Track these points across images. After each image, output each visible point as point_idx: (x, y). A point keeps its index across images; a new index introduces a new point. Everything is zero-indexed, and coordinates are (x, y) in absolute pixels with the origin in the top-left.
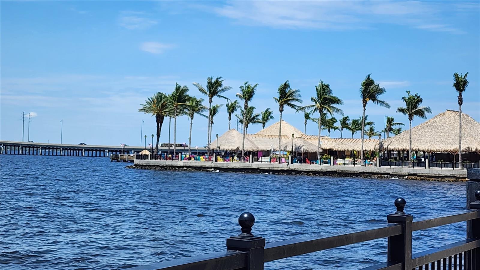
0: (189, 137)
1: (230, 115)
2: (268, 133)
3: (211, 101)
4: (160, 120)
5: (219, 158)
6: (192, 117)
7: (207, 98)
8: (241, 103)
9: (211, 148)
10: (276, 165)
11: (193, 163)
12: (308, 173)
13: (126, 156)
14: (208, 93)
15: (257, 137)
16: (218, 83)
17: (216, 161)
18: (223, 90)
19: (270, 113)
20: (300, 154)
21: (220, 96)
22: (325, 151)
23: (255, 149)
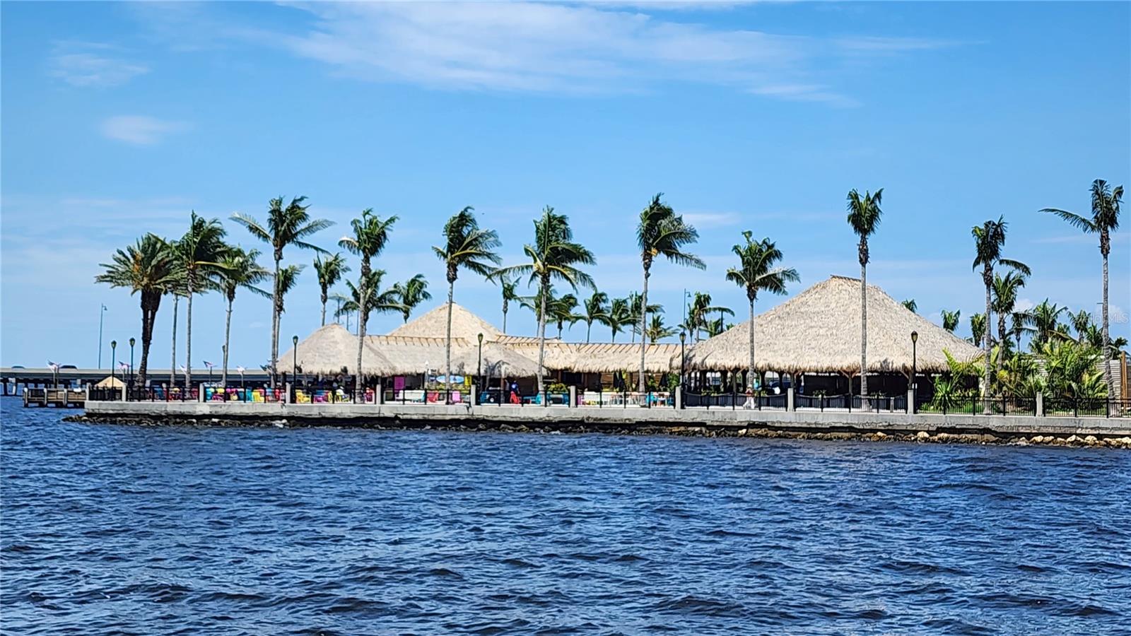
0: (225, 344)
1: (325, 291)
2: (418, 332)
3: (279, 257)
4: (150, 303)
5: (299, 393)
6: (231, 295)
7: (269, 248)
9: (280, 370)
10: (439, 409)
11: (235, 407)
12: (515, 425)
13: (62, 393)
14: (272, 236)
15: (392, 342)
16: (296, 212)
17: (293, 400)
18: (309, 229)
19: (422, 285)
20: (496, 382)
21: (302, 245)
22: (554, 373)
23: (388, 371)
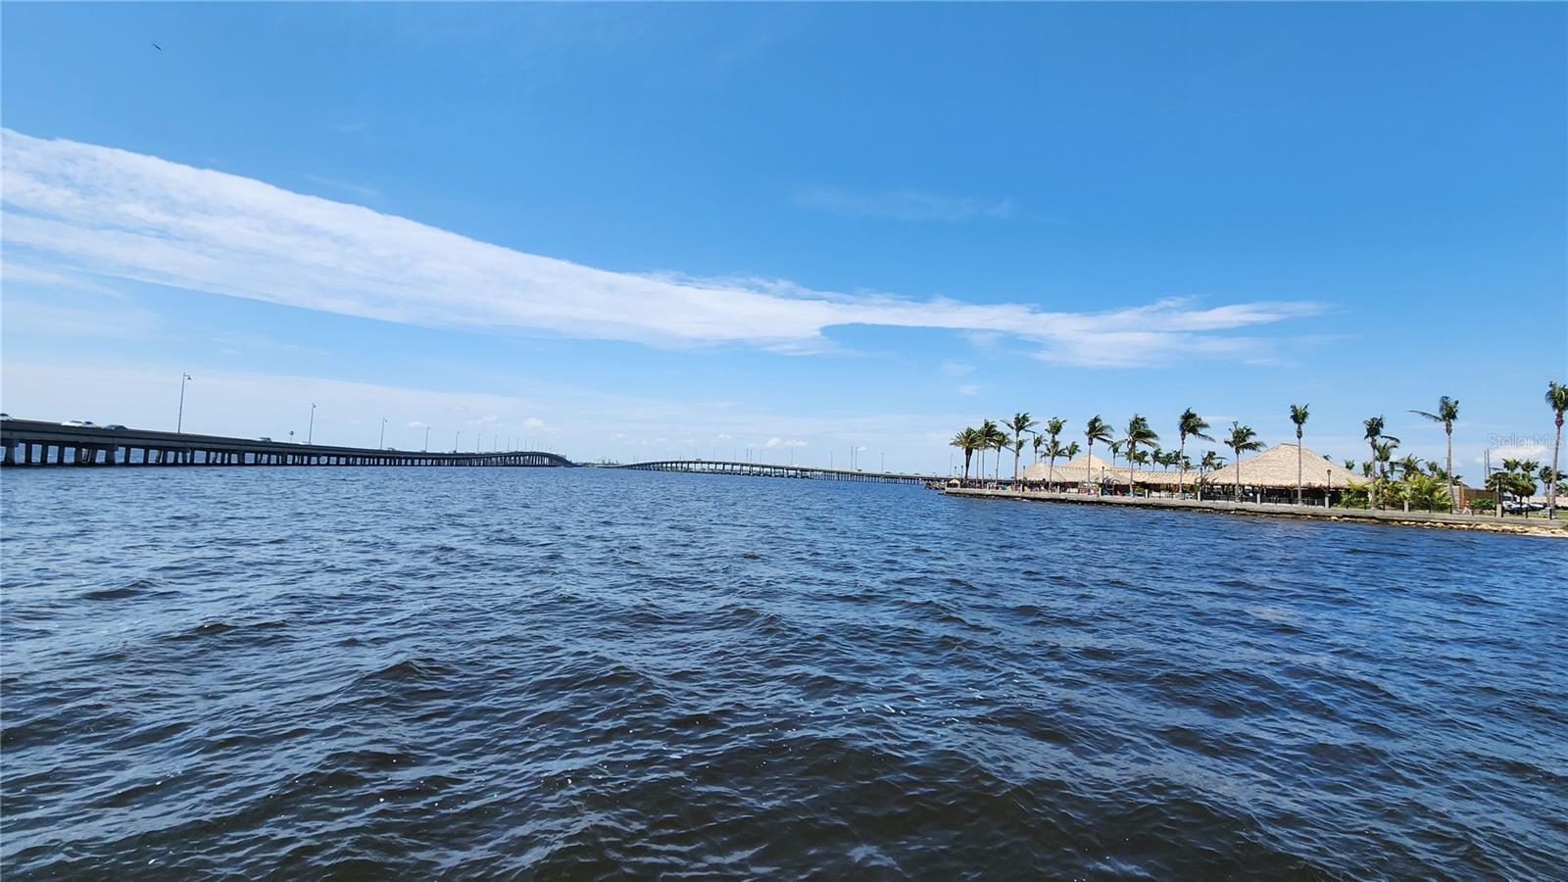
0: (997, 468)
1: (1036, 449)
2: (1075, 465)
3: (1018, 435)
4: (969, 452)
5: (1026, 488)
6: (999, 451)
7: (1013, 432)
8: (1048, 437)
9: (1018, 479)
10: (1085, 497)
11: (1000, 492)
12: (1119, 504)
13: (937, 484)
14: (1015, 428)
15: (1064, 469)
16: (1025, 418)
17: (1023, 491)
18: (1030, 425)
19: (1077, 446)
20: (1110, 486)
21: (1026, 431)
22: (1138, 484)
23: (1062, 481)
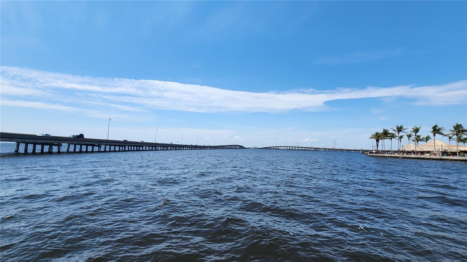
0: (391, 146)
1: (409, 139)
2: (429, 145)
3: (399, 134)
4: (378, 141)
5: (404, 154)
6: (391, 140)
7: (397, 133)
8: (414, 134)
9: (401, 150)
10: (433, 157)
11: (393, 155)
12: (452, 160)
13: (366, 153)
14: (397, 131)
15: (423, 146)
16: (401, 127)
17: (403, 154)
18: (404, 130)
19: (429, 137)
21: (403, 132)
22: (462, 151)
23: (422, 151)
